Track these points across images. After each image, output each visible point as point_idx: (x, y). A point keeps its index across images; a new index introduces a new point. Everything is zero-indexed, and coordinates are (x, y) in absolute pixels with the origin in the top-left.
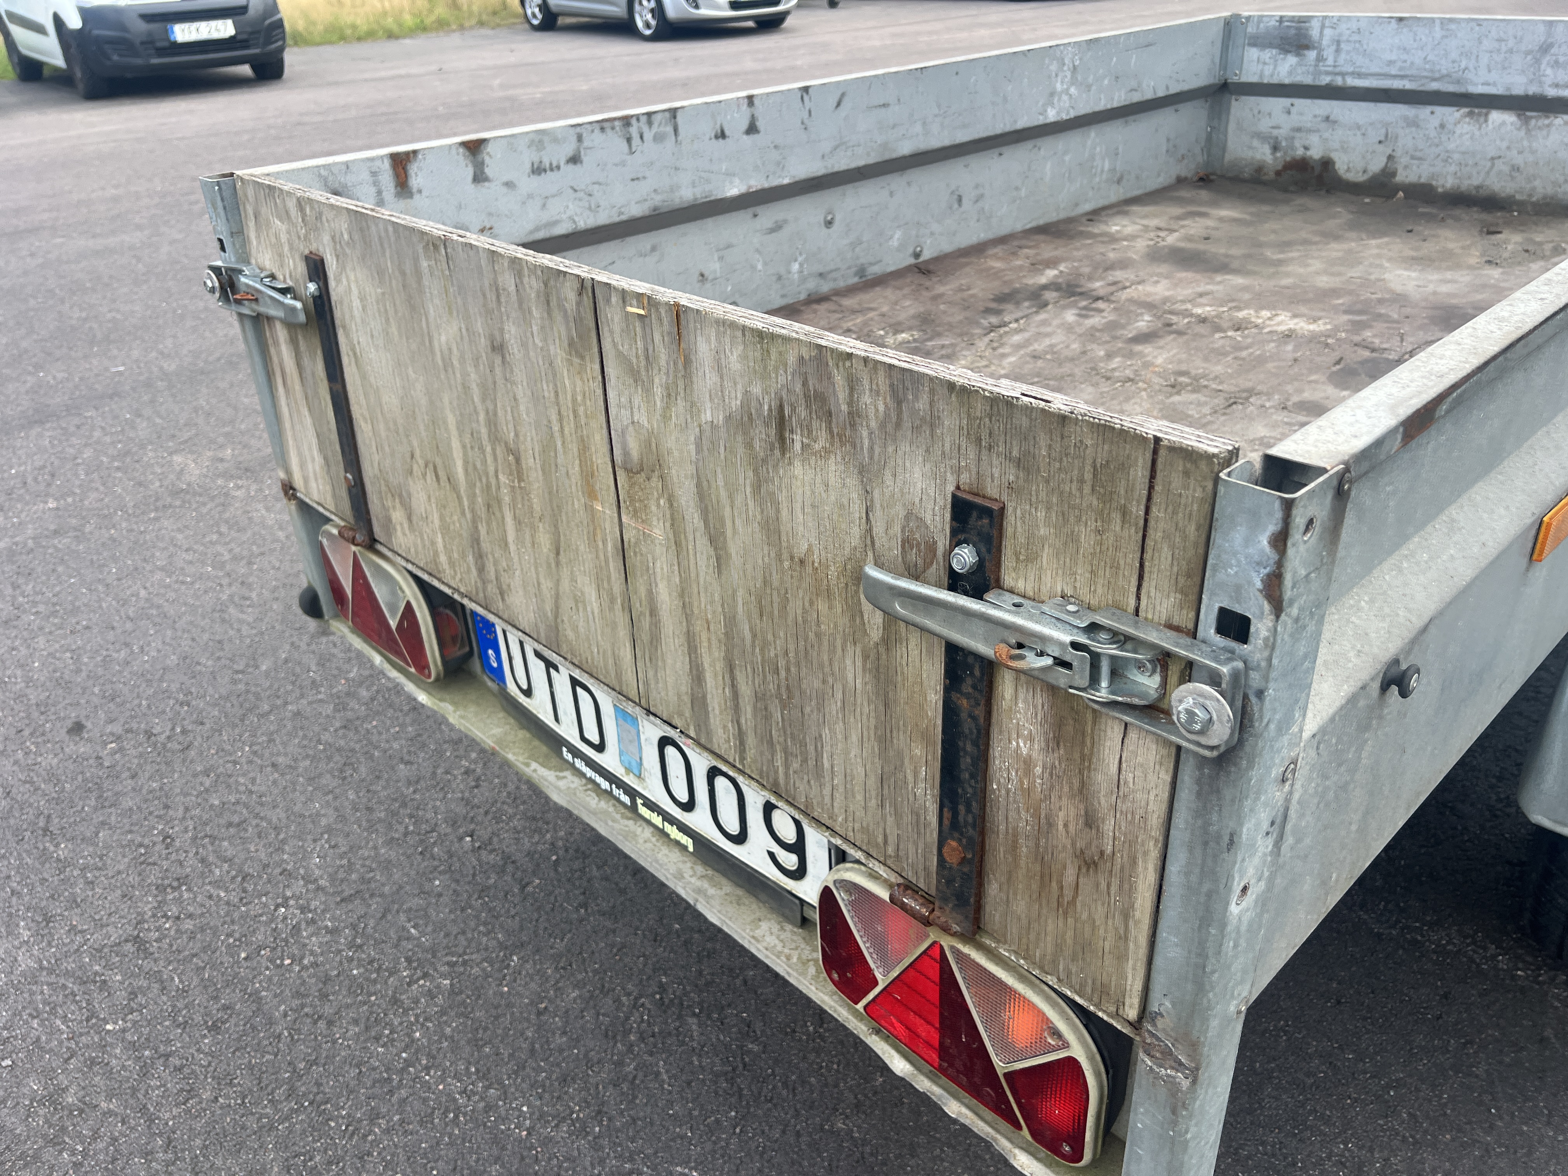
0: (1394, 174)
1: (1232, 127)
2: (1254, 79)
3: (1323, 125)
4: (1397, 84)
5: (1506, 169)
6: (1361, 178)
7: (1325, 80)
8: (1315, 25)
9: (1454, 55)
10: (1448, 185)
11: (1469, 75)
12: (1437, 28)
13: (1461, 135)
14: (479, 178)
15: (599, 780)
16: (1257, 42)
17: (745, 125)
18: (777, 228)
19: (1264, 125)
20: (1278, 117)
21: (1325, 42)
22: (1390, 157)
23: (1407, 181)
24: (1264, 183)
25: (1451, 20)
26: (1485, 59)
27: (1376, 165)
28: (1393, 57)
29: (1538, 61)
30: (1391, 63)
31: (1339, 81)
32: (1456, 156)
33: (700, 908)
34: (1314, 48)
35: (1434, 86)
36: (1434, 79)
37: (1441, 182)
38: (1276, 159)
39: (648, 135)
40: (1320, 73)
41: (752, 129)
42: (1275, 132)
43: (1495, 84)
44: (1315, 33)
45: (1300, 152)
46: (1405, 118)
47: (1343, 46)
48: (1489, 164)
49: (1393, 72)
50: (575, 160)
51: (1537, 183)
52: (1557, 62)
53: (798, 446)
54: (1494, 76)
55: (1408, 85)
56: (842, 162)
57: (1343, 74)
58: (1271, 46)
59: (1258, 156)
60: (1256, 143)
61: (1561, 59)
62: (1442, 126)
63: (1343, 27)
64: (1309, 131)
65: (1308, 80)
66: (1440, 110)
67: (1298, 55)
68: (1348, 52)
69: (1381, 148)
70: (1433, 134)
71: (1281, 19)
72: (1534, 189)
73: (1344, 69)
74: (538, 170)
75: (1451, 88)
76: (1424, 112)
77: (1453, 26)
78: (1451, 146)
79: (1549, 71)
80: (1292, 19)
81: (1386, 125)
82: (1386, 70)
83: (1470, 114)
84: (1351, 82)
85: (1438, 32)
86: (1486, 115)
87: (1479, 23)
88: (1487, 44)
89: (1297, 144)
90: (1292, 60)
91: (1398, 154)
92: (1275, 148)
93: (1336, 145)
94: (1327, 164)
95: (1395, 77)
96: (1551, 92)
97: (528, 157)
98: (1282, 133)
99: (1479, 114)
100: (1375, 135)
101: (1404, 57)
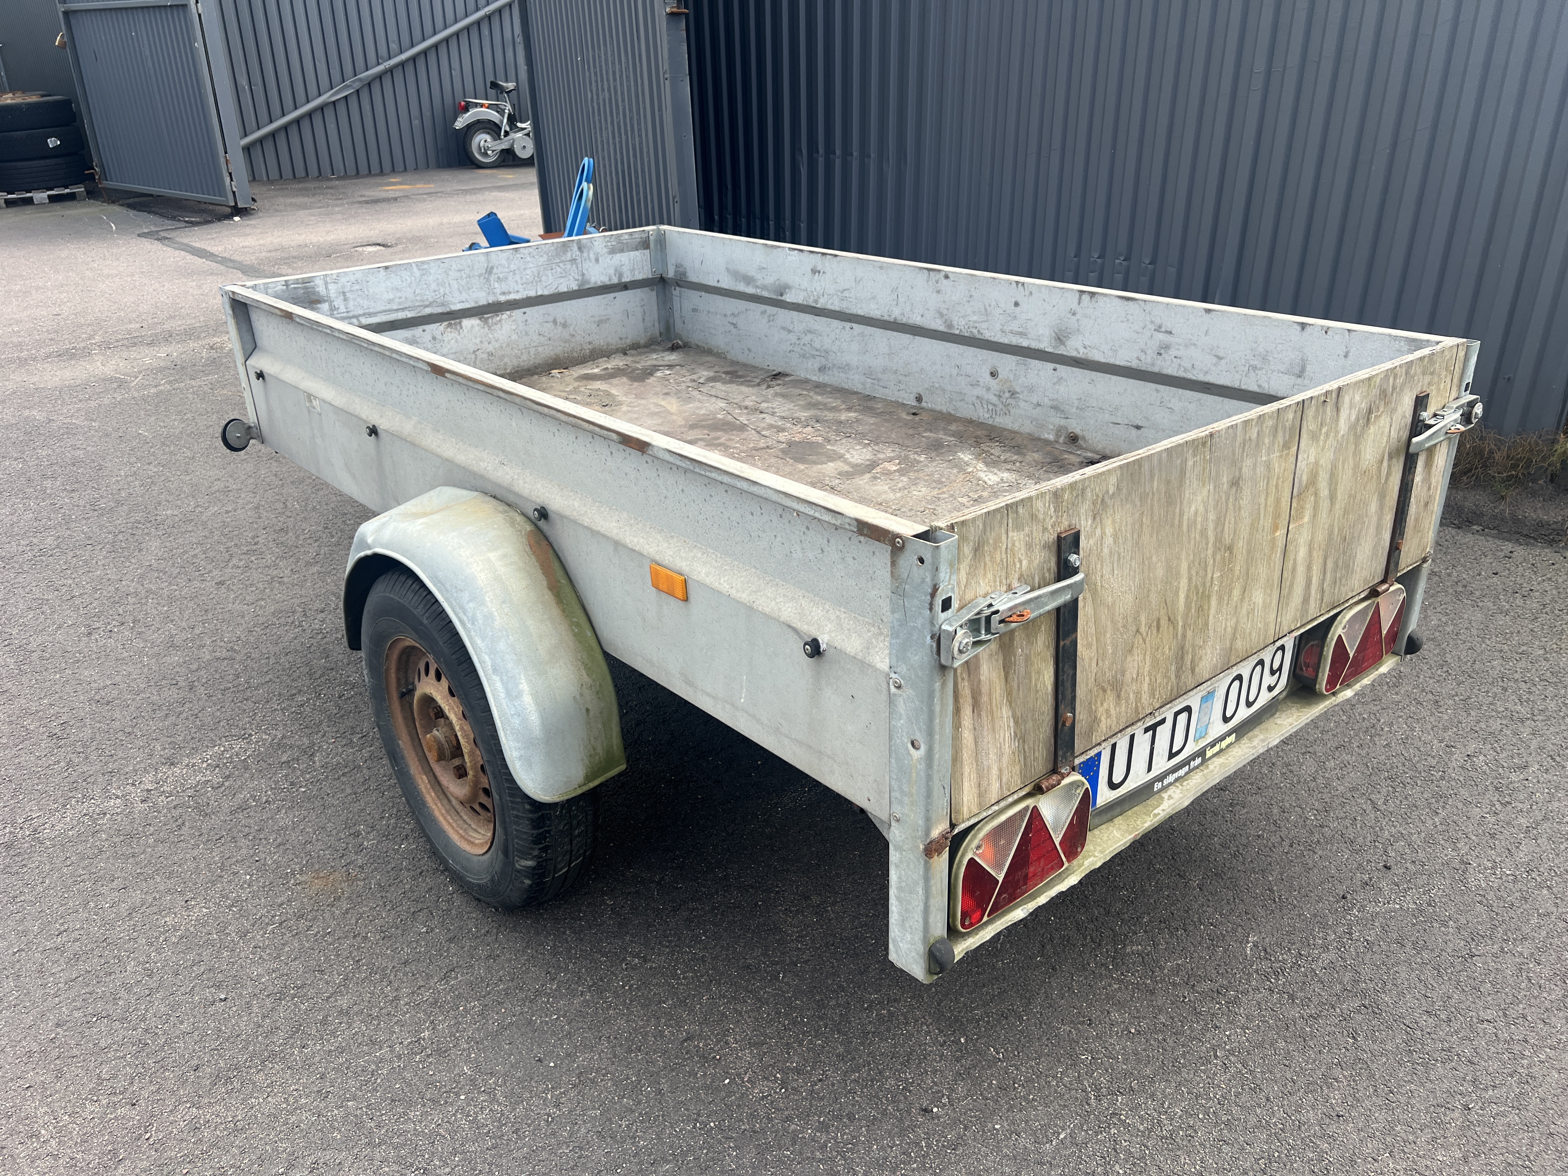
4: (401, 315)
9: (433, 286)
11: (449, 298)
13: (449, 342)
21: (333, 295)
26: (454, 284)
28: (391, 296)
29: (487, 280)
30: (390, 301)
36: (426, 307)
43: (467, 301)
44: (321, 289)
47: (348, 295)
48: (473, 356)
49: (395, 307)
51: (506, 360)
52: (499, 278)
54: (464, 296)
55: (410, 315)
61: (501, 276)
62: (434, 338)
63: (343, 280)
66: (428, 327)
68: (355, 299)
72: (505, 364)
75: (440, 310)
77: (426, 266)
79: (496, 285)
80: (297, 282)
82: (388, 307)
83: (450, 325)
85: (417, 273)
86: (460, 323)
87: (442, 261)
88: (452, 275)
95: (397, 310)
96: (503, 299)
99: (455, 324)
101: (398, 295)
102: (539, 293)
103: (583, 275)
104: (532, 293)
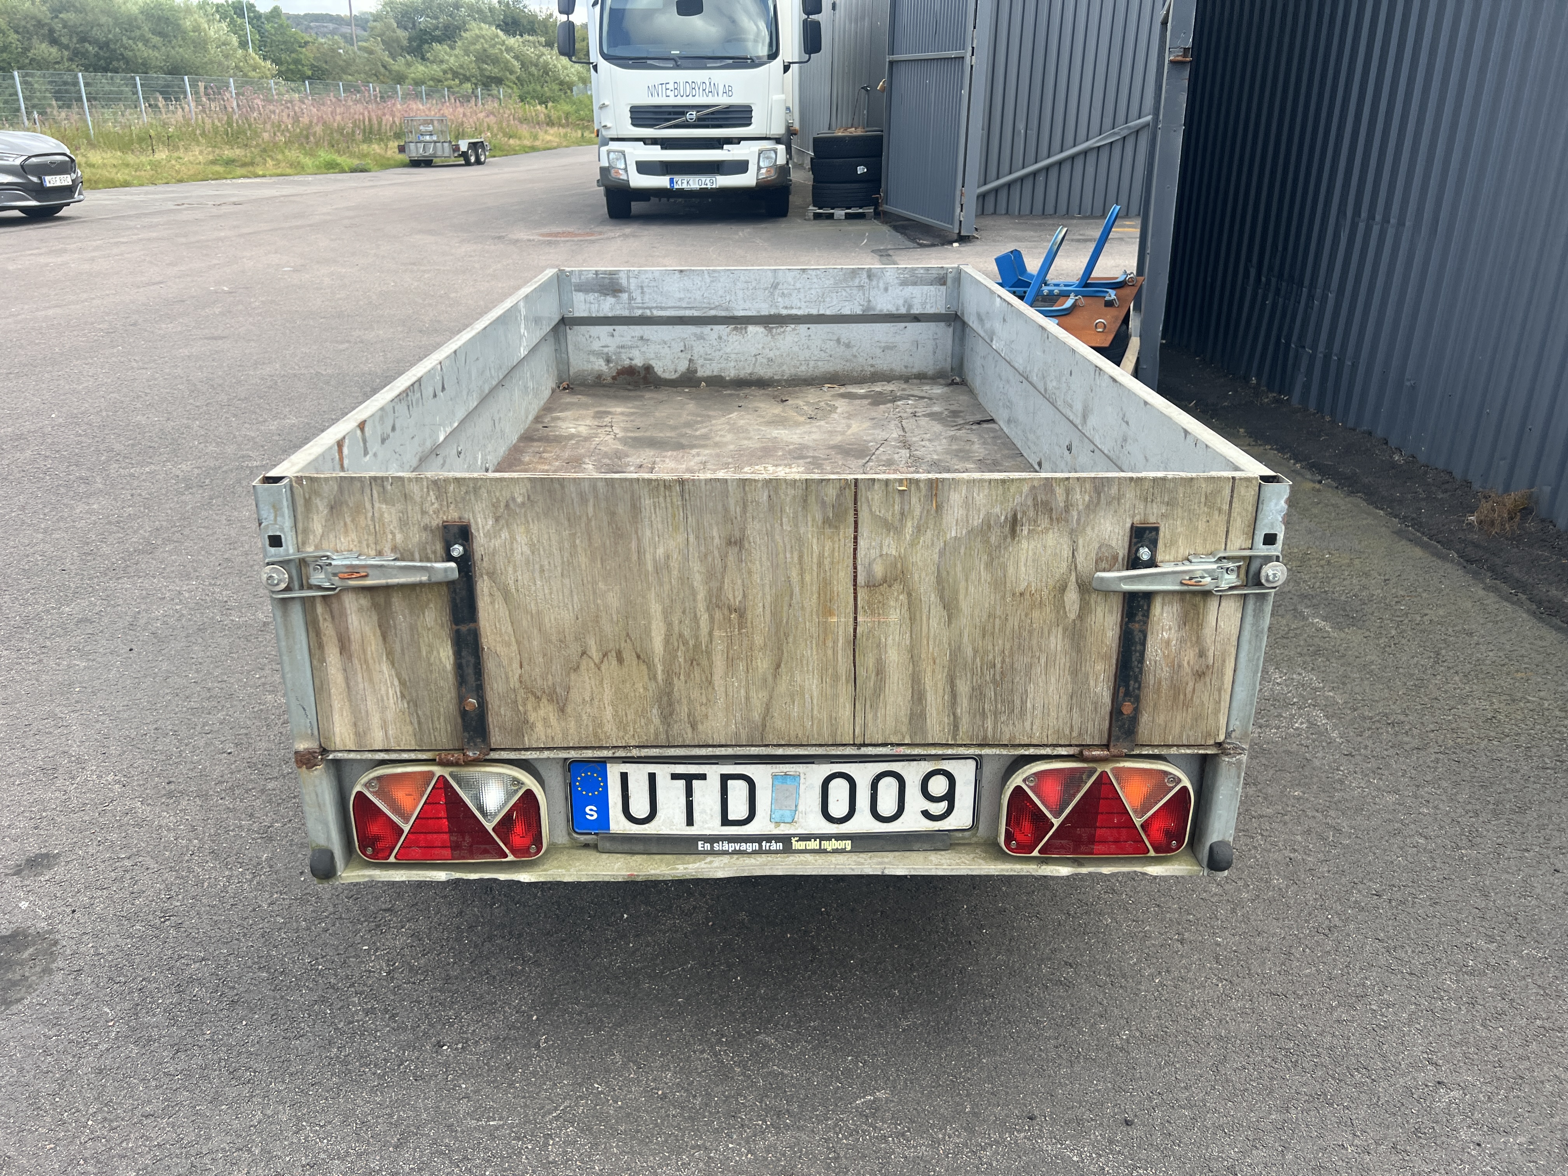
0: (696, 371)
1: (571, 348)
2: (585, 314)
3: (640, 343)
4: (688, 313)
5: (765, 361)
6: (674, 376)
7: (638, 313)
8: (622, 275)
9: (721, 293)
10: (732, 375)
11: (733, 305)
12: (706, 276)
13: (733, 342)
14: (366, 452)
15: (744, 847)
16: (580, 288)
17: (441, 385)
19: (596, 346)
20: (608, 340)
21: (632, 287)
22: (691, 361)
23: (705, 375)
24: (604, 386)
25: (714, 271)
26: (740, 294)
27: (683, 366)
28: (682, 296)
29: (772, 294)
30: (680, 299)
31: (648, 313)
32: (733, 356)
34: (625, 291)
35: (713, 313)
36: (711, 309)
37: (727, 373)
38: (610, 368)
39: (414, 401)
40: (633, 308)
41: (443, 388)
42: (606, 350)
43: (749, 309)
44: (624, 282)
45: (627, 362)
46: (695, 335)
47: (645, 289)
48: (754, 359)
49: (684, 305)
50: (394, 429)
51: (785, 367)
52: (783, 294)
53: (1025, 532)
54: (748, 305)
57: (650, 308)
58: (593, 291)
59: (596, 367)
60: (592, 359)
61: (785, 292)
62: (720, 338)
63: (643, 277)
64: (631, 347)
65: (626, 313)
66: (715, 327)
67: (615, 296)
68: (650, 293)
69: (683, 355)
70: (715, 343)
71: (597, 273)
72: (783, 371)
73: (650, 305)
74: (383, 440)
75: (723, 314)
76: (706, 329)
77: (716, 275)
78: (728, 350)
79: (780, 299)
80: (605, 273)
81: (684, 340)
82: (678, 304)
83: (735, 329)
84: (656, 313)
85: (708, 280)
86: (746, 328)
87: (732, 272)
88: (739, 285)
89: (624, 356)
90: (610, 300)
91: (695, 358)
92: (608, 361)
93: (652, 356)
94: (648, 369)
95: (686, 308)
96: (784, 312)
97: (379, 431)
98: (611, 350)
99: (742, 328)
100: (678, 347)
101: (688, 295)
102: (821, 312)
103: (869, 301)
104: (814, 312)
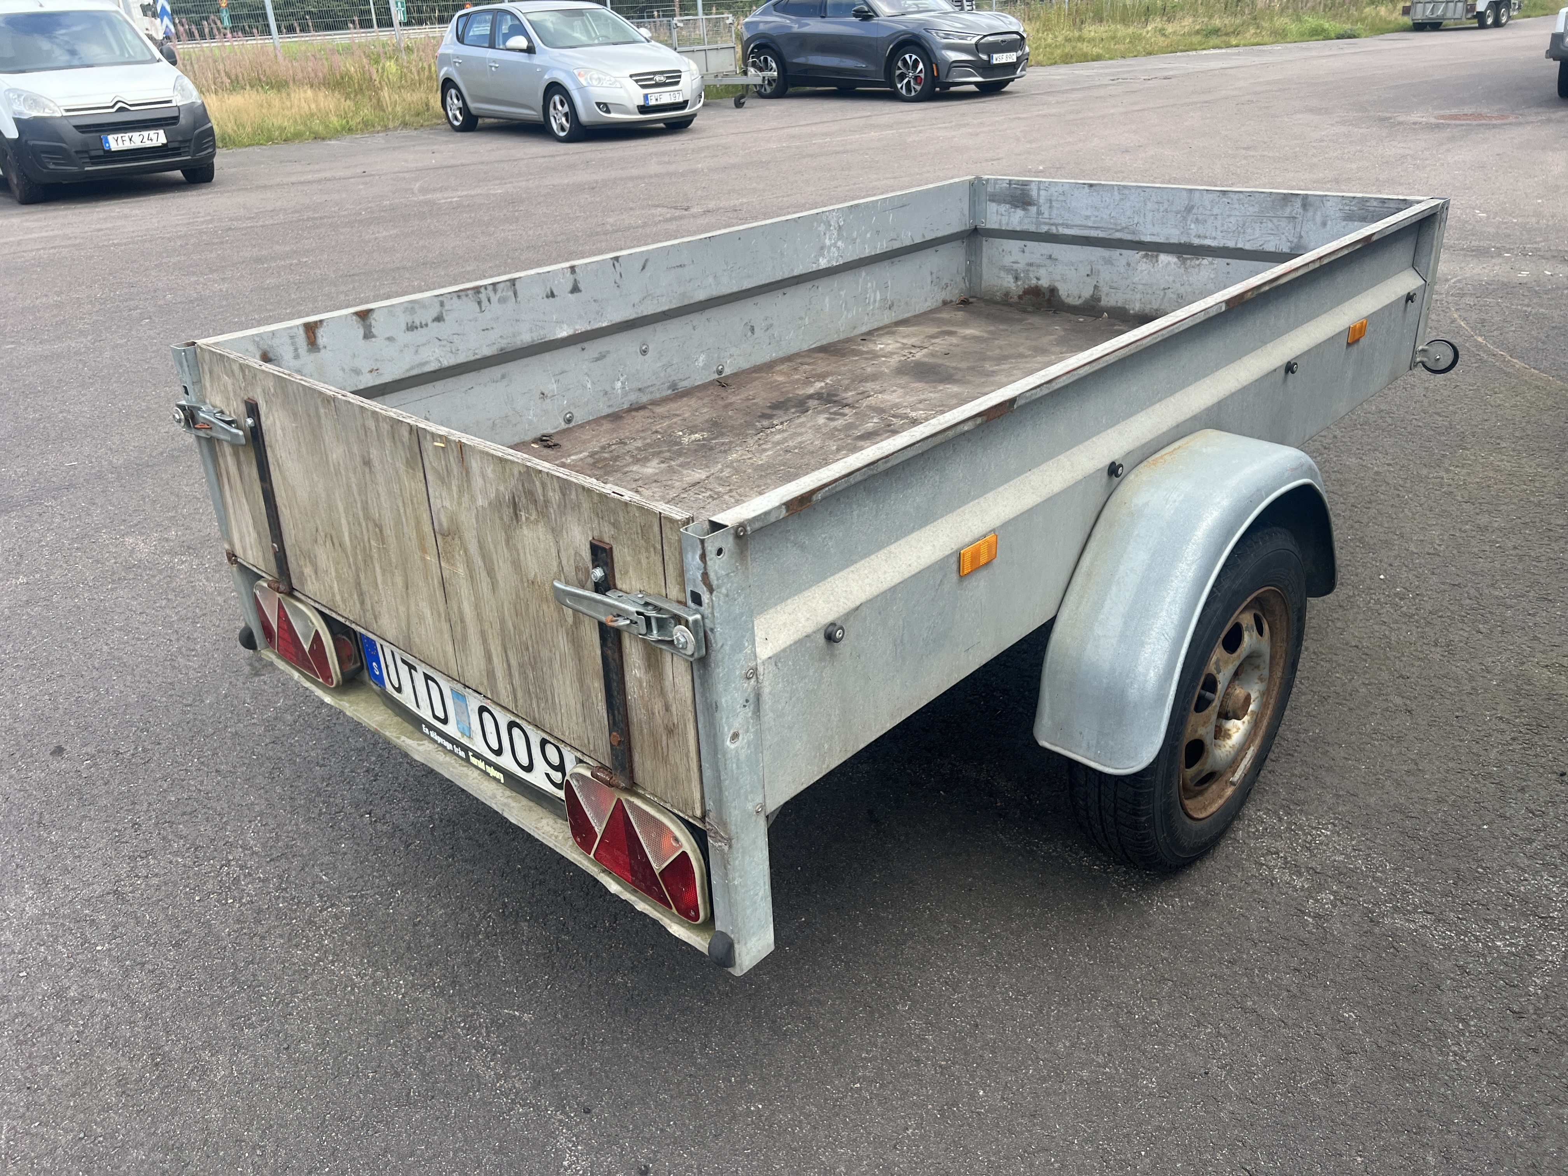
0: (1099, 300)
1: (985, 260)
2: (996, 226)
3: (1048, 262)
4: (1093, 233)
5: (1174, 296)
6: (1077, 302)
7: (1044, 229)
8: (1034, 187)
9: (1129, 213)
10: (1137, 309)
11: (1141, 228)
12: (1116, 193)
13: (1142, 271)
14: (368, 335)
15: (446, 744)
16: (994, 198)
17: (570, 287)
18: (602, 357)
19: (1007, 261)
20: (1017, 256)
21: (1042, 201)
22: (1096, 287)
23: (1109, 304)
24: (1010, 305)
25: (1125, 187)
26: (1150, 216)
27: (1087, 293)
28: (1088, 213)
29: (1185, 219)
30: (1087, 218)
31: (1054, 230)
32: (1140, 287)
33: (506, 815)
34: (1034, 205)
35: (1118, 235)
36: (1117, 231)
37: (1131, 306)
38: (1017, 286)
39: (494, 298)
40: (1041, 223)
41: (575, 289)
42: (1015, 266)
43: (1158, 235)
44: (1034, 193)
45: (1034, 281)
46: (1104, 258)
47: (1054, 204)
48: (1162, 293)
49: (1090, 224)
50: (439, 319)
52: (1197, 219)
53: (524, 518)
54: (1156, 229)
55: (1101, 234)
56: (649, 309)
57: (1056, 225)
58: (1005, 202)
59: (1005, 284)
60: (1003, 274)
61: (1200, 217)
62: (1128, 264)
63: (1053, 190)
64: (1039, 266)
65: (1032, 228)
66: (1125, 252)
67: (1024, 209)
68: (1058, 209)
69: (1088, 280)
70: (1122, 270)
71: (1010, 182)
73: (1056, 221)
74: (411, 328)
75: (1129, 237)
76: (1115, 253)
77: (1127, 192)
78: (1136, 280)
79: (1193, 226)
80: (1018, 182)
81: (1091, 263)
82: (1085, 223)
83: (1146, 256)
84: (1063, 231)
85: (1117, 196)
86: (1157, 256)
87: (1143, 189)
88: (1150, 206)
89: (1031, 275)
90: (1020, 213)
91: (1101, 284)
92: (1017, 278)
93: (1059, 277)
94: (1053, 291)
95: (1091, 227)
96: (1196, 241)
97: (403, 320)
98: (1020, 267)
99: (1152, 256)
100: (1084, 270)
101: (1096, 213)
102: (1240, 246)
103: (1301, 237)
104: (1231, 244)
